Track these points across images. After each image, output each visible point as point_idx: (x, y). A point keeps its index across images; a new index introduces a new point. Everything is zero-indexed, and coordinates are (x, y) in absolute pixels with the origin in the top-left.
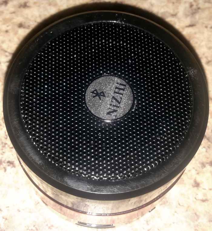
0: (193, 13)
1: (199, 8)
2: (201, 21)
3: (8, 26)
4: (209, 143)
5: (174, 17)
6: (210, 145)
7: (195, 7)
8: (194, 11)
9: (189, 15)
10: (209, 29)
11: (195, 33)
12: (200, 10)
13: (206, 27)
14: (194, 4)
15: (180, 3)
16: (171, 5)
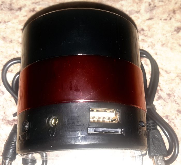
0: (151, 10)
1: (155, 6)
2: (157, 15)
4: (165, 103)
5: (138, 13)
6: (165, 104)
7: (152, 5)
8: (152, 8)
9: (148, 12)
10: (163, 20)
11: (153, 24)
12: (156, 8)
13: (161, 19)
14: (152, 3)
15: (142, 3)
16: (135, 5)
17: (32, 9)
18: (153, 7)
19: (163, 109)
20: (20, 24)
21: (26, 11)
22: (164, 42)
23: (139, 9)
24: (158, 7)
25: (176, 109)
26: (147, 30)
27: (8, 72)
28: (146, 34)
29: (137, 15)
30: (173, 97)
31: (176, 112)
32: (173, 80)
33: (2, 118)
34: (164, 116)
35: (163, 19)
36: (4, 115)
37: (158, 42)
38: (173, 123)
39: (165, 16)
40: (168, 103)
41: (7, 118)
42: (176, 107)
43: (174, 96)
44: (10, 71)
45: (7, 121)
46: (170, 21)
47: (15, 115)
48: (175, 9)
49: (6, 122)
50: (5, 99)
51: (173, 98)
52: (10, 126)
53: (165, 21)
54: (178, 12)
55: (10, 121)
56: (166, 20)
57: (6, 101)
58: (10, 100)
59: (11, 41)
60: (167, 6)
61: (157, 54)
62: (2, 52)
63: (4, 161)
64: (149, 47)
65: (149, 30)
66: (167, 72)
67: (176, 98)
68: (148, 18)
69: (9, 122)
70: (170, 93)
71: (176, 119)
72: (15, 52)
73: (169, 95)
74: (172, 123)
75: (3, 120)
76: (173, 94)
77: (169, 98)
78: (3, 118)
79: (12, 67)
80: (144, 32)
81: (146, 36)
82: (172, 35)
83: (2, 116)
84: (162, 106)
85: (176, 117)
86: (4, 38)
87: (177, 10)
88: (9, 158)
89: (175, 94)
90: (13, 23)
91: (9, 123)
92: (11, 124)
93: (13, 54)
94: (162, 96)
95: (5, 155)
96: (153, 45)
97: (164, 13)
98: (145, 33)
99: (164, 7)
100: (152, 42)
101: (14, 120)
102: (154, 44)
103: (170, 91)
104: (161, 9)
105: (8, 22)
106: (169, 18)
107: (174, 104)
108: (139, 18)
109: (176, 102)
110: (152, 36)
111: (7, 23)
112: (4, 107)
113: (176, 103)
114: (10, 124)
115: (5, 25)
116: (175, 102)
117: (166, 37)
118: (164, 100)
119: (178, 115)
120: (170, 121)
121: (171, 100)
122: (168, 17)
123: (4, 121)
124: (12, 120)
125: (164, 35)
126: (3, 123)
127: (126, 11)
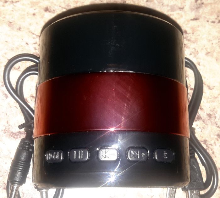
0: (198, 8)
1: (203, 3)
2: (204, 15)
3: (35, 9)
4: (204, 124)
5: (182, 9)
6: (204, 126)
7: (199, 2)
8: (198, 6)
9: (194, 9)
10: (210, 23)
11: (198, 26)
12: (203, 5)
13: (208, 21)
18: (200, 4)
19: (202, 131)
22: (209, 51)
23: (183, 4)
24: (206, 5)
25: (216, 133)
26: (190, 33)
27: (13, 68)
29: (180, 12)
30: (214, 118)
31: (216, 137)
32: (215, 98)
33: (4, 128)
34: (202, 140)
35: (210, 21)
36: (6, 125)
37: (202, 49)
38: (212, 149)
39: (213, 18)
40: (207, 125)
41: (10, 129)
42: (216, 130)
43: (215, 117)
44: (17, 68)
45: (10, 133)
46: (218, 24)
47: (21, 127)
49: (9, 134)
50: (9, 104)
51: (214, 120)
52: (14, 139)
53: (212, 24)
55: (14, 133)
56: (213, 22)
57: (11, 107)
58: (15, 107)
59: (20, 29)
60: (216, 5)
61: (200, 64)
62: (7, 42)
63: (12, 185)
64: (191, 54)
65: (193, 34)
66: (209, 87)
67: (217, 120)
68: (192, 18)
69: (13, 135)
70: (211, 113)
71: (216, 145)
72: (24, 44)
73: (209, 115)
74: (210, 149)
75: (5, 131)
76: (215, 114)
77: (210, 120)
78: (6, 129)
79: (20, 63)
80: (187, 35)
81: (189, 40)
82: (219, 42)
83: (4, 126)
84: (200, 128)
85: (215, 143)
86: (10, 24)
89: (216, 115)
90: (23, 4)
91: (13, 136)
92: (16, 137)
93: (22, 46)
94: (201, 116)
96: (196, 53)
97: (211, 14)
98: (188, 37)
99: (213, 6)
100: (195, 49)
101: (20, 132)
102: (198, 51)
103: (211, 110)
104: (209, 8)
105: (16, 2)
106: (217, 21)
107: (214, 127)
108: (182, 16)
109: (217, 124)
110: (195, 42)
111: (15, 4)
112: (6, 115)
113: (217, 126)
114: (14, 137)
115: (12, 5)
116: (215, 125)
117: (212, 44)
118: (203, 121)
119: (218, 140)
120: (208, 147)
121: (211, 122)
122: (216, 19)
123: (7, 133)
124: (17, 132)
125: (210, 41)
126: (5, 134)
127: (168, 5)
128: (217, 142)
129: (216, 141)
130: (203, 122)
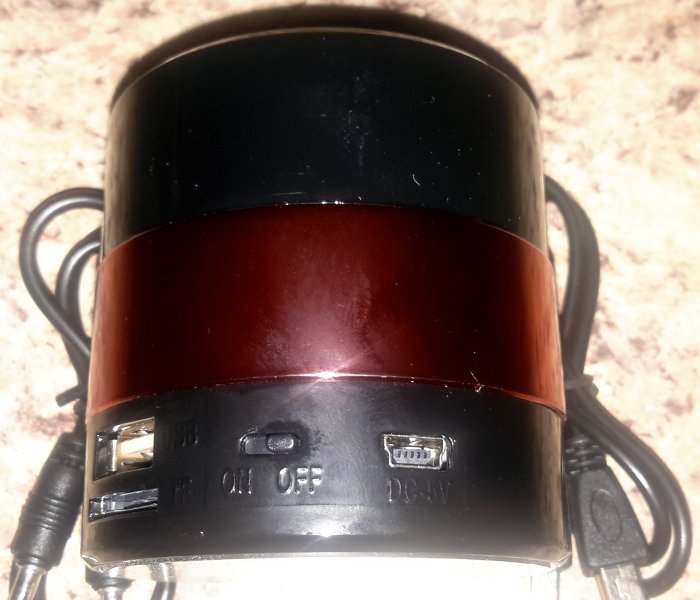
17: (139, 7)
18: (590, 11)
19: (614, 394)
20: (92, 61)
21: (117, 13)
22: (627, 145)
23: (539, 15)
24: (612, 12)
25: (664, 398)
26: (563, 98)
27: (43, 238)
28: (560, 113)
29: (533, 38)
30: (653, 352)
31: (663, 410)
32: (655, 288)
33: (16, 406)
35: (627, 56)
36: (23, 397)
37: (605, 143)
39: (636, 46)
40: (631, 372)
41: (35, 409)
42: (665, 391)
43: (658, 349)
44: (53, 234)
45: (34, 420)
46: (653, 65)
47: (63, 399)
48: (676, 22)
49: (31, 422)
50: (30, 337)
51: (654, 357)
52: (46, 437)
53: (634, 65)
54: (686, 30)
55: (45, 420)
56: (637, 59)
57: (35, 345)
58: (49, 344)
59: (59, 125)
60: (644, 10)
61: (600, 188)
62: (23, 163)
63: (20, 567)
64: (569, 160)
65: (574, 98)
66: (633, 257)
67: (662, 357)
68: (569, 52)
69: (42, 425)
70: (644, 336)
71: (662, 435)
72: (70, 165)
73: (638, 344)
75: (19, 416)
76: (655, 340)
77: (639, 357)
78: (22, 408)
79: (59, 219)
80: (554, 104)
81: (561, 119)
82: (658, 117)
83: (17, 399)
84: (609, 383)
85: (659, 429)
86: (33, 113)
87: (683, 25)
88: (35, 557)
89: (661, 342)
90: (68, 56)
91: (43, 427)
92: (50, 430)
93: (65, 173)
94: (612, 346)
95: (22, 546)
96: (584, 155)
97: (631, 34)
98: (556, 109)
99: (633, 12)
100: (582, 145)
101: (61, 418)
102: (590, 151)
103: (642, 328)
104: (620, 19)
105: (50, 50)
106: (649, 55)
107: (656, 379)
108: (535, 50)
109: (663, 370)
110: (582, 121)
111: (45, 57)
112: (24, 368)
113: (665, 374)
114: (45, 432)
115: (36, 62)
116: (658, 372)
117: (637, 125)
118: (619, 362)
119: (668, 420)
121: (645, 364)
122: (645, 49)
123: (25, 421)
124: (54, 417)
125: (628, 116)
126: (20, 425)
127: (490, 22)
128: (666, 427)
129: (663, 422)
130: (616, 366)
